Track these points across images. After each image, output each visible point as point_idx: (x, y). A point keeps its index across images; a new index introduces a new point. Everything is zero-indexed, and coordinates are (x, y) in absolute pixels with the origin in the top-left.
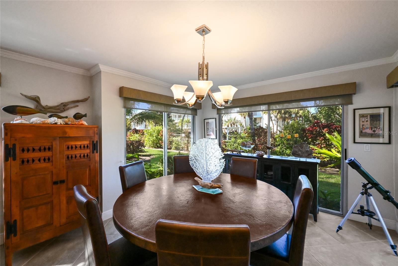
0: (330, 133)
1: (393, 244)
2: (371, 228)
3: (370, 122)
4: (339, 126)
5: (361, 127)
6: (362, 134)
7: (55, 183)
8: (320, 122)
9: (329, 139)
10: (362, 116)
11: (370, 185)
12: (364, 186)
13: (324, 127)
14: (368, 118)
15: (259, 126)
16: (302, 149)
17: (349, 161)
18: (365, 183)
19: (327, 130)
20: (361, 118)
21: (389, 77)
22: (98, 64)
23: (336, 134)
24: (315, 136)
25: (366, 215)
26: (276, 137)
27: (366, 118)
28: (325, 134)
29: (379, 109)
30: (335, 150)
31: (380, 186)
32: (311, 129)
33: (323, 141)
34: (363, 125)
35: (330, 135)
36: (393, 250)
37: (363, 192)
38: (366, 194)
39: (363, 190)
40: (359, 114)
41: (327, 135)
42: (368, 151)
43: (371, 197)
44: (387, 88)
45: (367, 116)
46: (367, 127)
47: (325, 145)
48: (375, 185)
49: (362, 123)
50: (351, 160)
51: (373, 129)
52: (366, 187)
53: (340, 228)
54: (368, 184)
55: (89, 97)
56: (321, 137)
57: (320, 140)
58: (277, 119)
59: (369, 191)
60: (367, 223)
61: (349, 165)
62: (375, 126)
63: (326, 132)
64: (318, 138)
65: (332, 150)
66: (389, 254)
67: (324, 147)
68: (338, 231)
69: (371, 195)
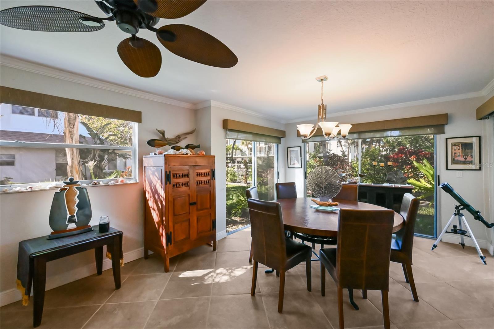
0: (418, 161)
1: (482, 255)
2: (463, 248)
3: (462, 151)
4: (428, 153)
5: (453, 155)
6: (454, 162)
7: (191, 204)
8: (406, 149)
9: (417, 168)
10: (454, 145)
11: (462, 207)
12: (457, 207)
13: (411, 154)
14: (459, 147)
15: (333, 154)
16: (396, 176)
17: (442, 185)
18: (458, 205)
19: (415, 158)
20: (453, 147)
21: (478, 111)
22: (210, 100)
23: (425, 162)
24: (401, 164)
25: (459, 233)
26: (355, 166)
27: (458, 147)
28: (412, 163)
29: (472, 138)
30: (425, 180)
31: (471, 207)
32: (396, 157)
33: (410, 170)
34: (455, 153)
35: (419, 163)
36: (482, 260)
37: (456, 213)
38: (458, 215)
39: (456, 211)
40: (451, 143)
41: (415, 163)
42: (460, 177)
43: (463, 217)
44: (477, 120)
45: (459, 145)
46: (459, 155)
47: (413, 175)
48: (467, 206)
49: (454, 152)
50: (445, 184)
51: (465, 157)
52: (459, 209)
53: (435, 246)
54: (460, 206)
55: (195, 129)
56: (408, 166)
57: (407, 169)
58: (348, 144)
59: (461, 212)
60: (460, 243)
61: (442, 189)
62: (467, 154)
63: (413, 160)
64: (405, 167)
65: (422, 180)
66: (479, 263)
67: (411, 177)
68: (433, 249)
69: (463, 216)
